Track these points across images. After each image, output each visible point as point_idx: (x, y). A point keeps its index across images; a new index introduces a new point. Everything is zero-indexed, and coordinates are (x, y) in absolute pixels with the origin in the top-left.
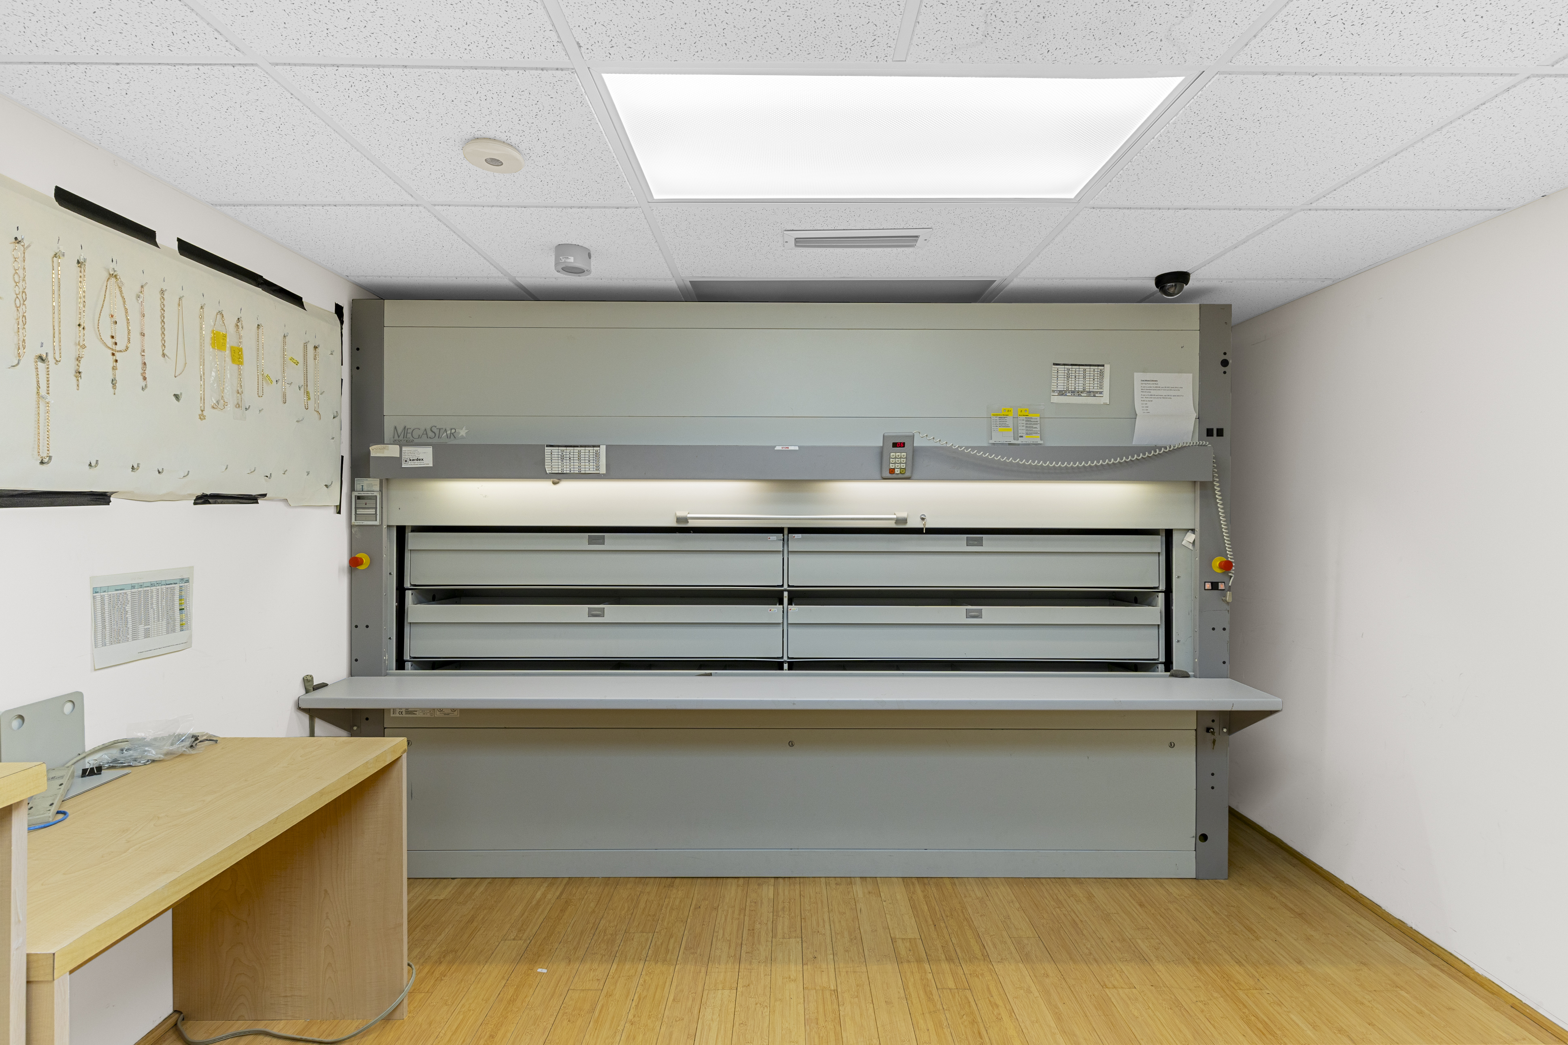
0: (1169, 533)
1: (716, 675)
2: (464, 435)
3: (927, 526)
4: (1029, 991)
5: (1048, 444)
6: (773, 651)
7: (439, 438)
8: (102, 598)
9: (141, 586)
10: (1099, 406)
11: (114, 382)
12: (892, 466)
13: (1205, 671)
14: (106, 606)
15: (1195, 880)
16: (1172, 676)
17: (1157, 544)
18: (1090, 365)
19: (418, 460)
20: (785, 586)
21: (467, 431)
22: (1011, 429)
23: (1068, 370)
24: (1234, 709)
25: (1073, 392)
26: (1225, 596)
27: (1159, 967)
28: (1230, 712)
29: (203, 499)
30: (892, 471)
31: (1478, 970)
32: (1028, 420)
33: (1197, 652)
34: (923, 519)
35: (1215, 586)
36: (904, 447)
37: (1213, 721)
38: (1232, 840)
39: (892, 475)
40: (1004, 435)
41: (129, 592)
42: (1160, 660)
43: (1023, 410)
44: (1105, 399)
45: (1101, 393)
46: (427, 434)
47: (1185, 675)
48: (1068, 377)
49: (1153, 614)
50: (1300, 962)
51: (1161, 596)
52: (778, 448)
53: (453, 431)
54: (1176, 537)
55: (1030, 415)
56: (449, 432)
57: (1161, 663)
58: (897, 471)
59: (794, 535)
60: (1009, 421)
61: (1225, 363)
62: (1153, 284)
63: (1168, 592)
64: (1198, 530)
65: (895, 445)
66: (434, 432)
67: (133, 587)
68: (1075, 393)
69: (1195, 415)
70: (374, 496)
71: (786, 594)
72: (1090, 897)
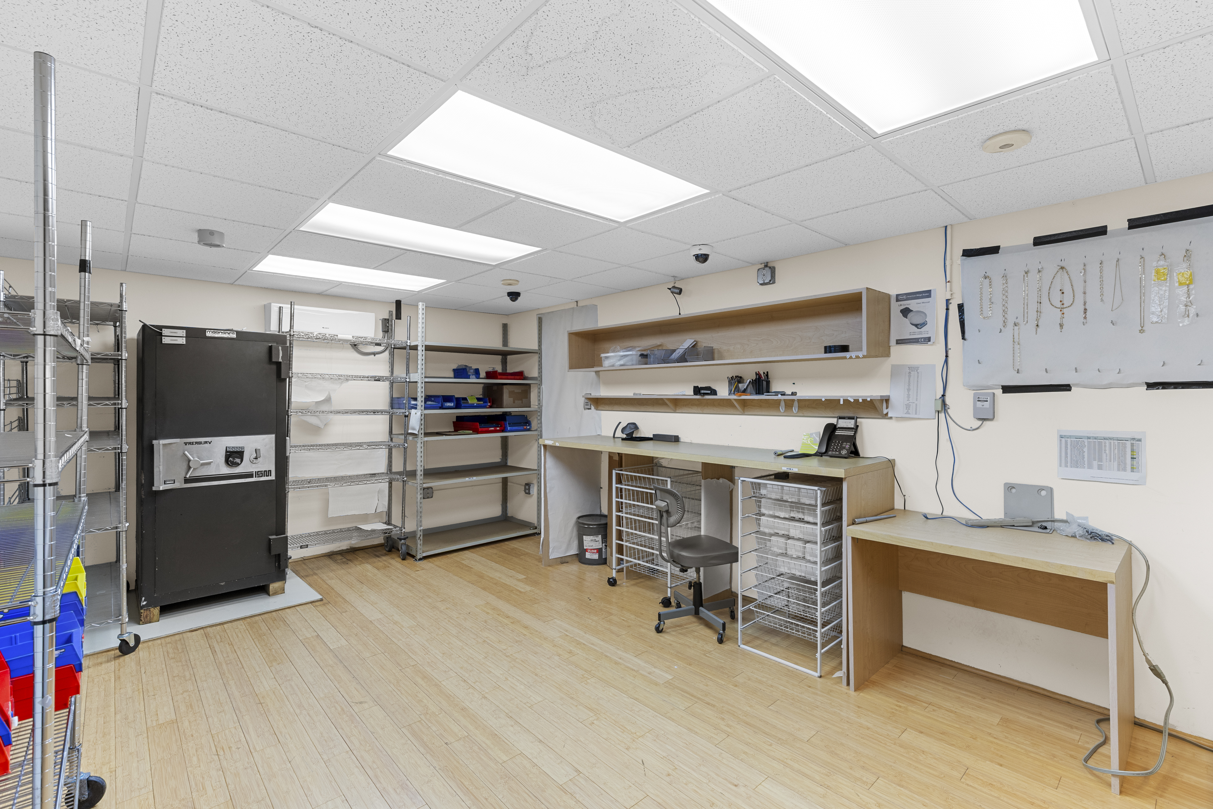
8: (1066, 442)
9: (1096, 438)
11: (1061, 326)
14: (1069, 446)
29: (1151, 386)
41: (1086, 441)
67: (1089, 438)
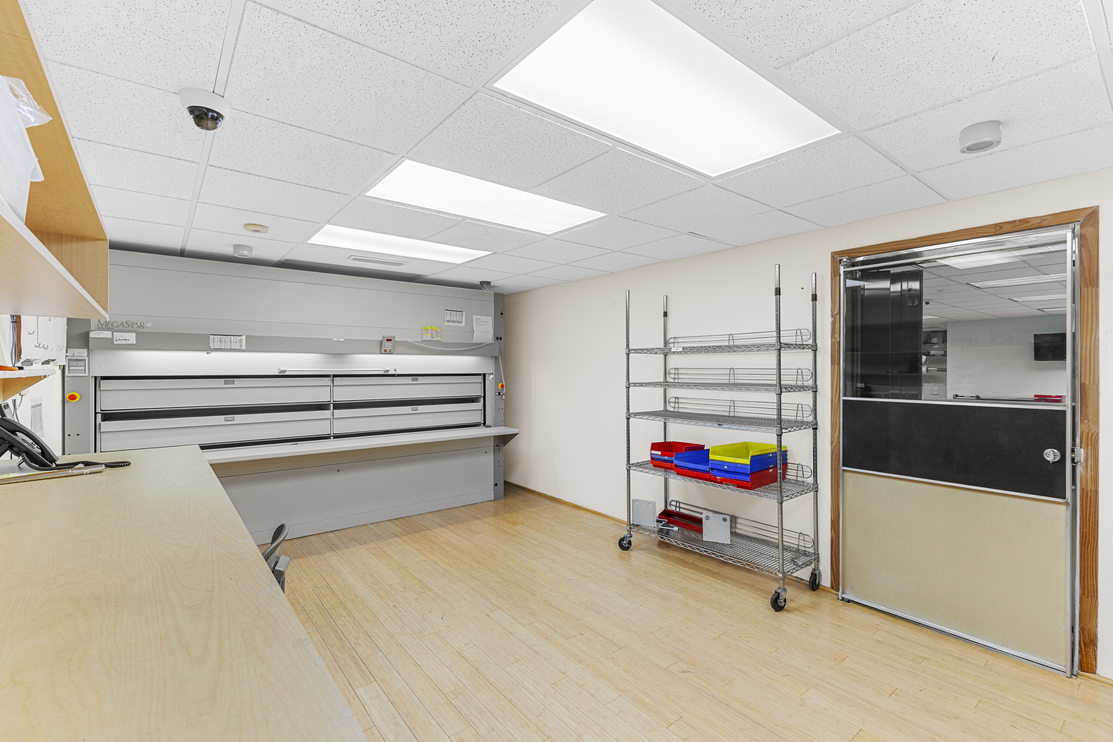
0: (484, 375)
1: (300, 443)
2: (150, 326)
3: (397, 373)
4: (446, 532)
5: (444, 341)
6: (326, 432)
7: (132, 327)
10: (460, 327)
12: (386, 349)
13: (496, 425)
15: (493, 501)
16: (486, 427)
17: (480, 379)
18: (458, 311)
19: (125, 340)
20: (332, 401)
21: (152, 324)
22: (430, 335)
23: (451, 312)
24: (505, 434)
25: (452, 321)
26: (502, 397)
27: (484, 519)
28: (504, 435)
30: (386, 351)
31: (566, 500)
32: (436, 331)
33: (494, 418)
34: (395, 370)
35: (499, 394)
36: (391, 341)
37: (499, 442)
38: (505, 489)
39: (386, 352)
40: (427, 337)
42: (482, 423)
43: (435, 327)
44: (463, 325)
45: (462, 322)
46: (123, 325)
47: (490, 427)
48: (451, 315)
49: (479, 405)
50: (523, 510)
51: (482, 399)
52: (334, 339)
53: (142, 324)
54: (487, 376)
55: (437, 329)
56: (139, 325)
57: (482, 424)
58: (388, 351)
59: (336, 378)
60: (430, 331)
61: (502, 314)
62: (479, 283)
63: (484, 397)
64: (494, 373)
65: (388, 340)
66: (127, 324)
68: (454, 322)
69: (493, 332)
70: (84, 359)
71: (332, 405)
72: (460, 511)
